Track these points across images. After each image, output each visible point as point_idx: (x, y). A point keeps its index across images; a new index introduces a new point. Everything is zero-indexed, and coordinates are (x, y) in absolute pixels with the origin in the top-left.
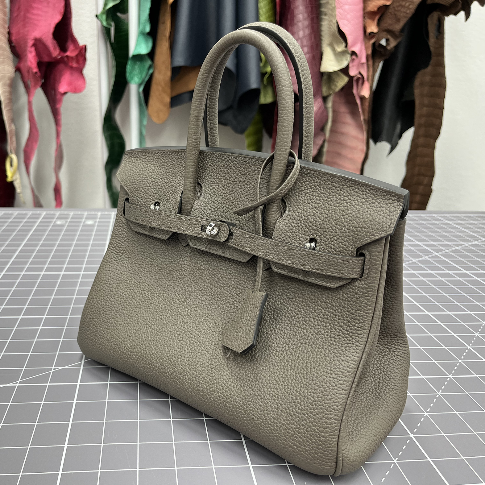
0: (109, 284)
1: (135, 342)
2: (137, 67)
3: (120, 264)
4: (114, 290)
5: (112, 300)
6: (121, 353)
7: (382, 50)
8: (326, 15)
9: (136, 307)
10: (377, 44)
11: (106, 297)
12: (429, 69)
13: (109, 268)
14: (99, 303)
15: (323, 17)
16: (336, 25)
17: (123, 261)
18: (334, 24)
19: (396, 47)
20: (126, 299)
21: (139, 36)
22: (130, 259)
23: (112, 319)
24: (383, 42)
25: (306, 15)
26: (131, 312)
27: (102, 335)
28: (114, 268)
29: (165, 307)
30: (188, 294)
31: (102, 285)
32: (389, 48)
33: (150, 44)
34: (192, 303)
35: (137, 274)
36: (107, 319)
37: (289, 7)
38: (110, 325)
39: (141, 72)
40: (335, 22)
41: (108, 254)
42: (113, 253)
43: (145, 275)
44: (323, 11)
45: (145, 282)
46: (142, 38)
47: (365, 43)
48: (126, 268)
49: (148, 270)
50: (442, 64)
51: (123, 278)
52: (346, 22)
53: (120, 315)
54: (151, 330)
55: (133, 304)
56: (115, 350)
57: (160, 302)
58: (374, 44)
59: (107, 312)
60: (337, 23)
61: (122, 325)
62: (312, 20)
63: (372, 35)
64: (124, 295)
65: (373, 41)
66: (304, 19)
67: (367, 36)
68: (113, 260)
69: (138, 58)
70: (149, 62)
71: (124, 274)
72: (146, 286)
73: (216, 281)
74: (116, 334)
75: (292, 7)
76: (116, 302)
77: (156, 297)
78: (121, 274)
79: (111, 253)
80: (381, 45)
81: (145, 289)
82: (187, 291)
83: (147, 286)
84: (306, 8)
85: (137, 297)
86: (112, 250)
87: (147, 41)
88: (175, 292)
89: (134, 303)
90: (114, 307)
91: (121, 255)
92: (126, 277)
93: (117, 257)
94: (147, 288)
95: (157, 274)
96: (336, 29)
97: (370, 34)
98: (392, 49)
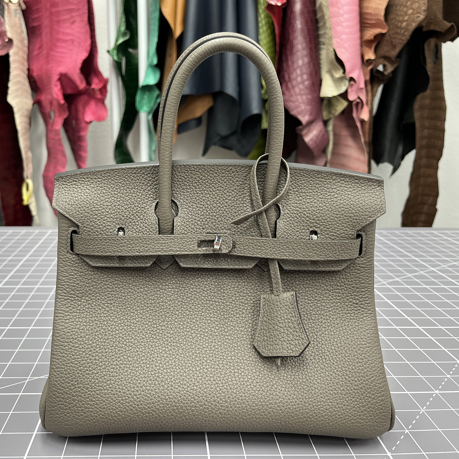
0: (81, 337)
1: (152, 390)
2: (146, 97)
3: (83, 310)
4: (91, 342)
5: (94, 355)
6: (137, 410)
7: (380, 75)
8: (324, 44)
9: (130, 352)
10: (374, 70)
11: (84, 354)
12: (428, 92)
13: (72, 319)
14: (77, 364)
15: (322, 46)
16: (333, 53)
17: (86, 305)
18: (331, 52)
19: (394, 72)
20: (113, 348)
21: (148, 68)
22: (94, 301)
23: (106, 377)
24: (380, 68)
25: (304, 45)
26: (127, 360)
27: (98, 400)
28: (77, 317)
29: (167, 340)
30: (188, 318)
31: (71, 342)
32: (386, 73)
33: (158, 75)
34: (197, 326)
35: (112, 315)
36: (97, 379)
37: (289, 37)
38: (105, 384)
39: (149, 101)
40: (332, 50)
41: (61, 302)
42: (68, 299)
43: (123, 313)
44: (322, 41)
45: (127, 321)
46: (150, 71)
47: (364, 70)
48: (94, 313)
49: (124, 307)
50: (440, 88)
51: (95, 325)
52: (343, 50)
53: (113, 368)
54: (165, 371)
55: (124, 350)
56: (127, 410)
57: (158, 338)
58: (372, 70)
59: (93, 371)
60: (335, 51)
61: (122, 378)
62: (311, 49)
63: (369, 62)
64: (108, 344)
65: (370, 67)
66: (303, 49)
67: (365, 63)
68: (71, 308)
69: (147, 88)
70: (157, 92)
71: (95, 320)
72: (130, 325)
73: (215, 296)
74: (120, 392)
75: (291, 38)
76: (100, 355)
77: (150, 333)
78: (91, 322)
79: (66, 300)
80: (378, 71)
81: (131, 330)
82: (186, 316)
83: (132, 325)
84: (305, 38)
85: (125, 341)
86: (65, 296)
87: (155, 73)
88: (171, 321)
89: (125, 348)
90: (101, 362)
91: (80, 299)
92: (99, 323)
93: (75, 303)
94: (133, 327)
95: (138, 308)
96: (333, 57)
97: (368, 61)
98: (389, 74)
